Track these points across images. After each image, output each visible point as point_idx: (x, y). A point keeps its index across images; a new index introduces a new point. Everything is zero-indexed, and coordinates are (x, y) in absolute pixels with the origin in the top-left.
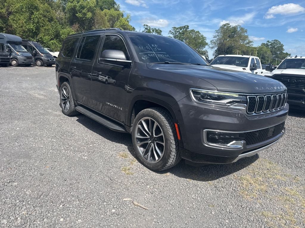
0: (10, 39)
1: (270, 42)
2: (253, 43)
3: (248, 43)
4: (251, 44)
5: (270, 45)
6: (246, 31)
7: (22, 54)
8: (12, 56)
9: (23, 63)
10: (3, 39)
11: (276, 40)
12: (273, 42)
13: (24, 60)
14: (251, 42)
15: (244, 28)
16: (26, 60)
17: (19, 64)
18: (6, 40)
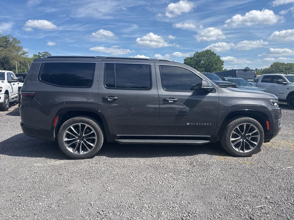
1: (41, 54)
2: (28, 54)
3: (23, 54)
4: (26, 55)
5: (42, 56)
6: (19, 42)
11: (47, 53)
12: (43, 54)
14: (26, 53)
15: (16, 38)
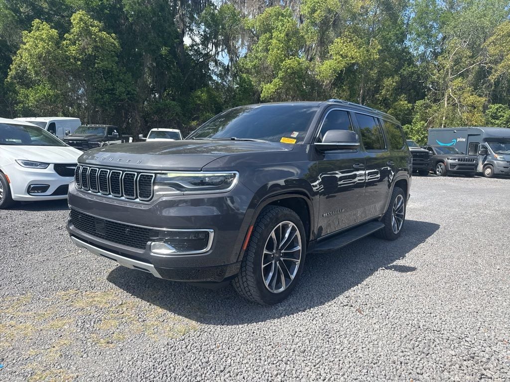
0: (491, 136)
7: (503, 158)
8: (488, 161)
9: (502, 171)
10: (479, 136)
13: (505, 167)
16: (507, 168)
17: (494, 174)
18: (484, 136)
